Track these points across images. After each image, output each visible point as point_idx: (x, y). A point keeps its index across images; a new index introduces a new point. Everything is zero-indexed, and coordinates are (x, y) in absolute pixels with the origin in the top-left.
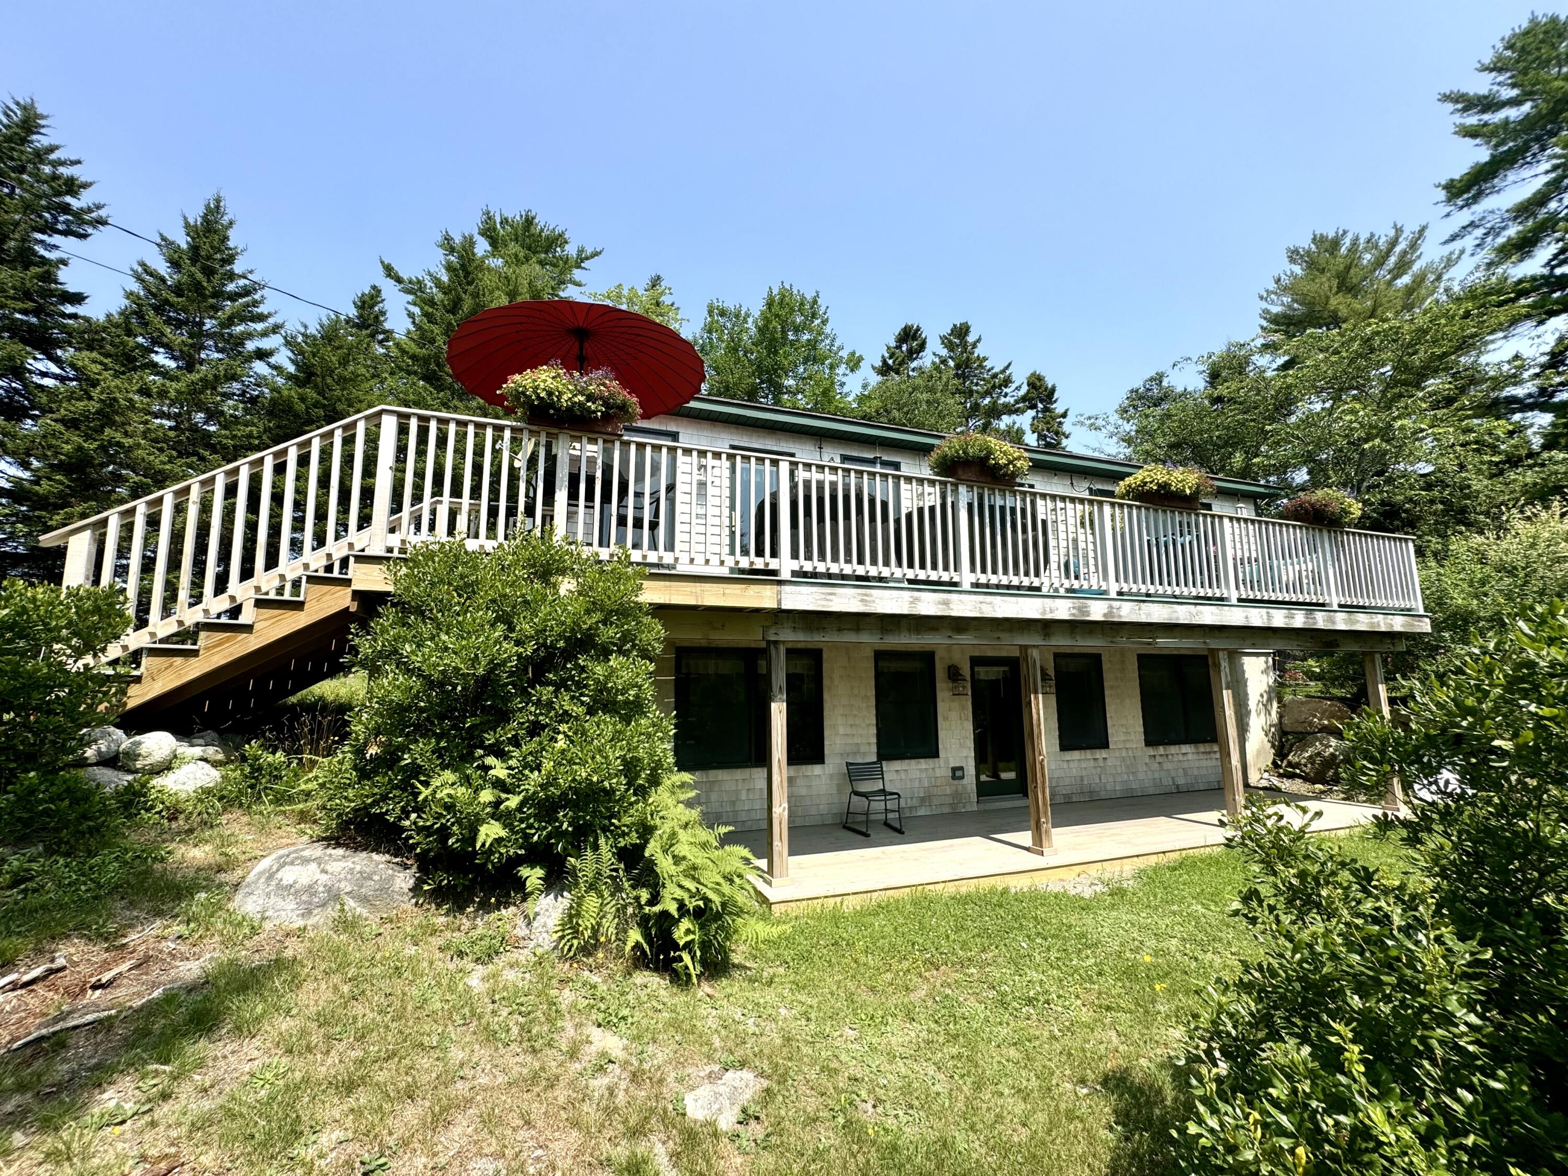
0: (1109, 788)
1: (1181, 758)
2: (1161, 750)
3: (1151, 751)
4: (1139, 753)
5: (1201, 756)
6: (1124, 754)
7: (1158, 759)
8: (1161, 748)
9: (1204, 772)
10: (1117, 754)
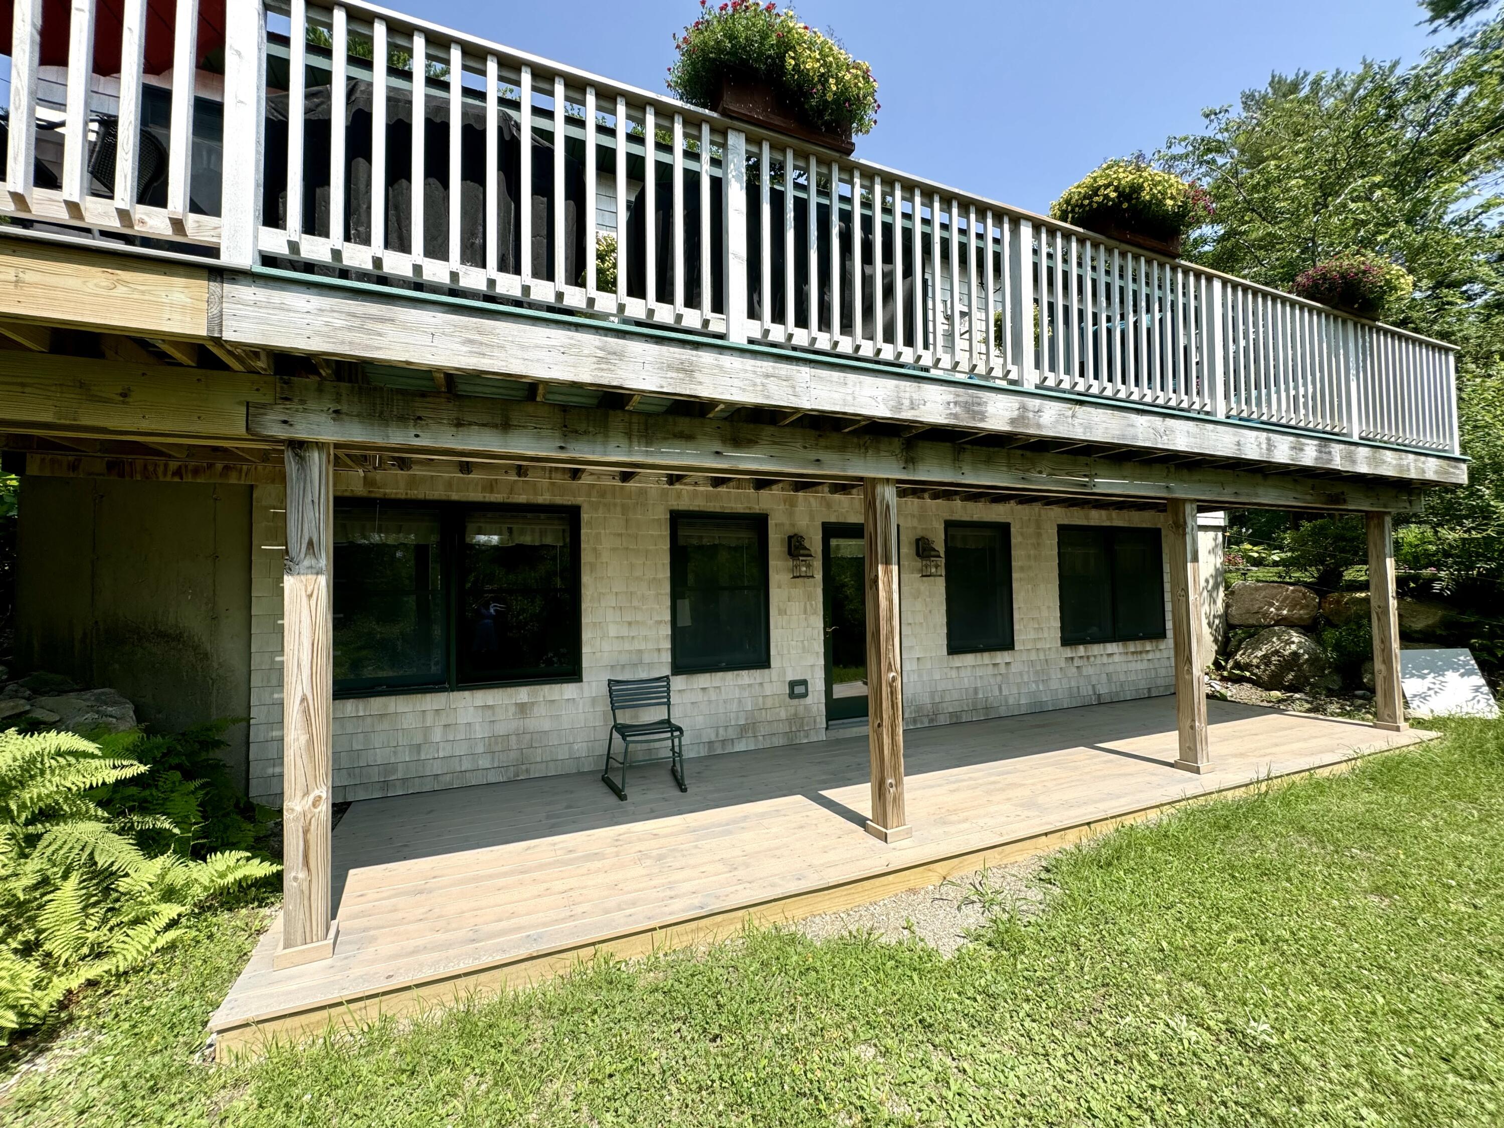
0: (1011, 701)
1: (1105, 660)
2: (1081, 650)
3: (1068, 652)
4: (1052, 655)
5: (1130, 658)
6: (1033, 656)
7: (1077, 663)
8: (1081, 648)
9: (1133, 677)
10: (1024, 658)
